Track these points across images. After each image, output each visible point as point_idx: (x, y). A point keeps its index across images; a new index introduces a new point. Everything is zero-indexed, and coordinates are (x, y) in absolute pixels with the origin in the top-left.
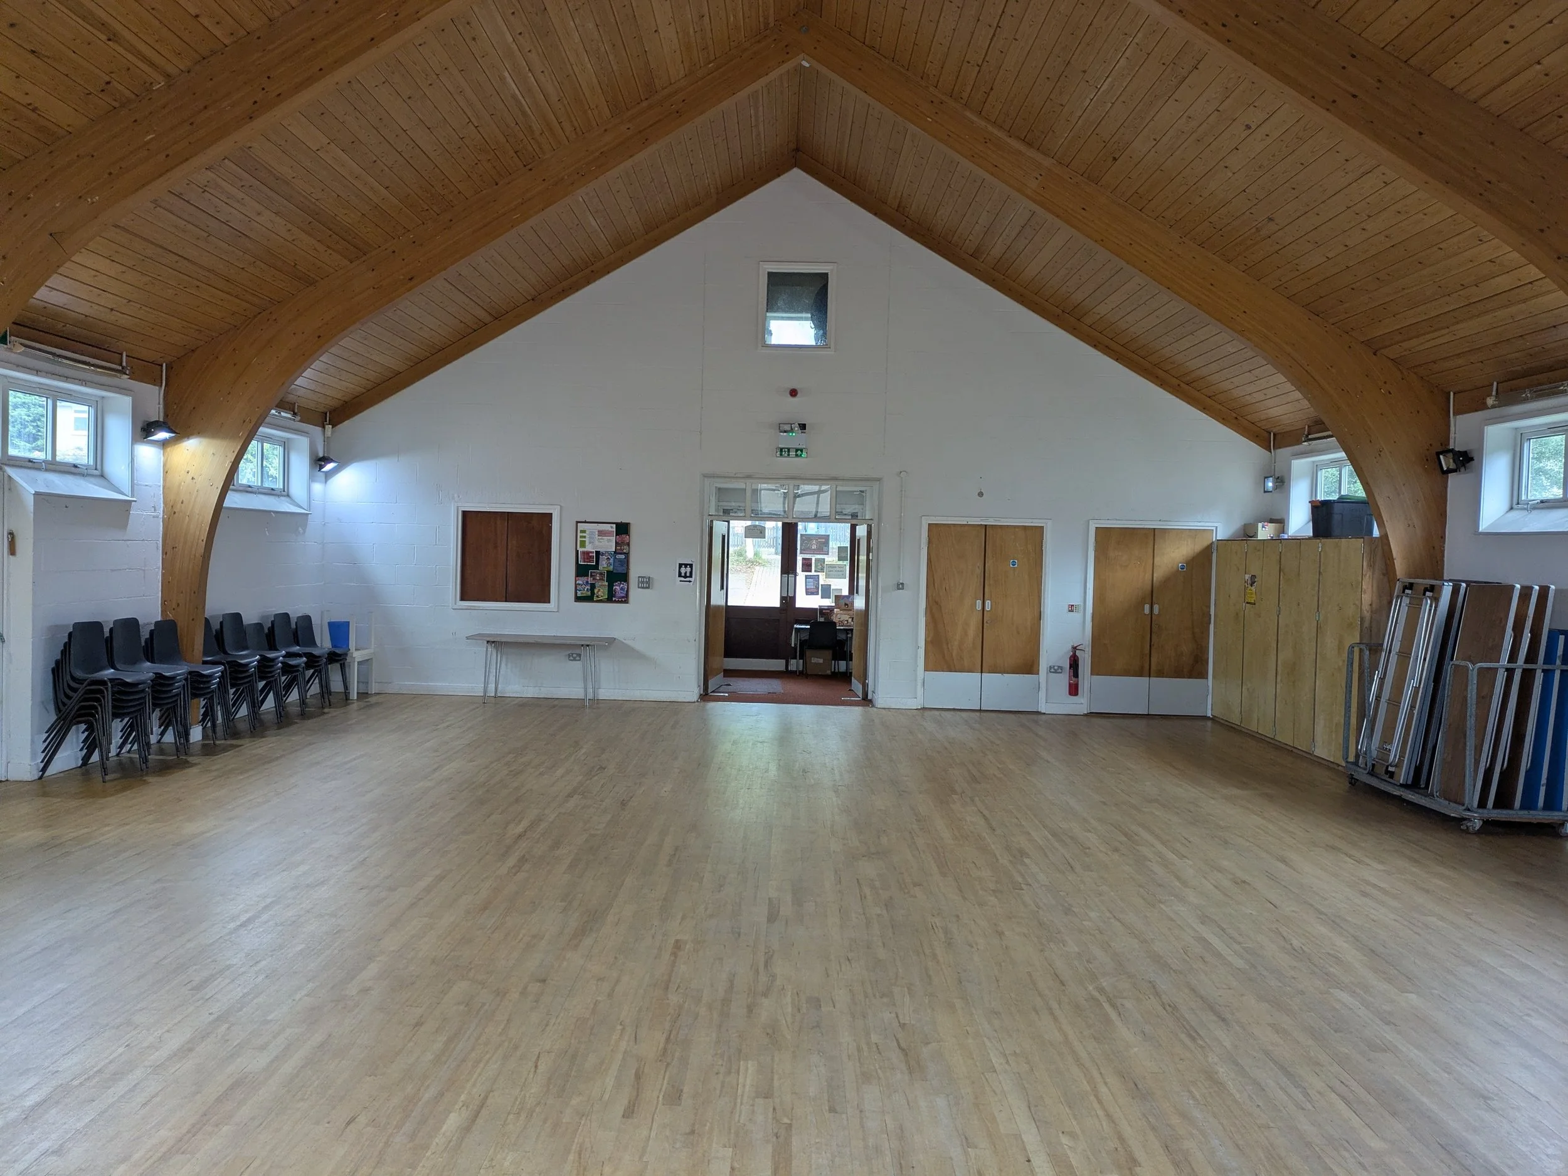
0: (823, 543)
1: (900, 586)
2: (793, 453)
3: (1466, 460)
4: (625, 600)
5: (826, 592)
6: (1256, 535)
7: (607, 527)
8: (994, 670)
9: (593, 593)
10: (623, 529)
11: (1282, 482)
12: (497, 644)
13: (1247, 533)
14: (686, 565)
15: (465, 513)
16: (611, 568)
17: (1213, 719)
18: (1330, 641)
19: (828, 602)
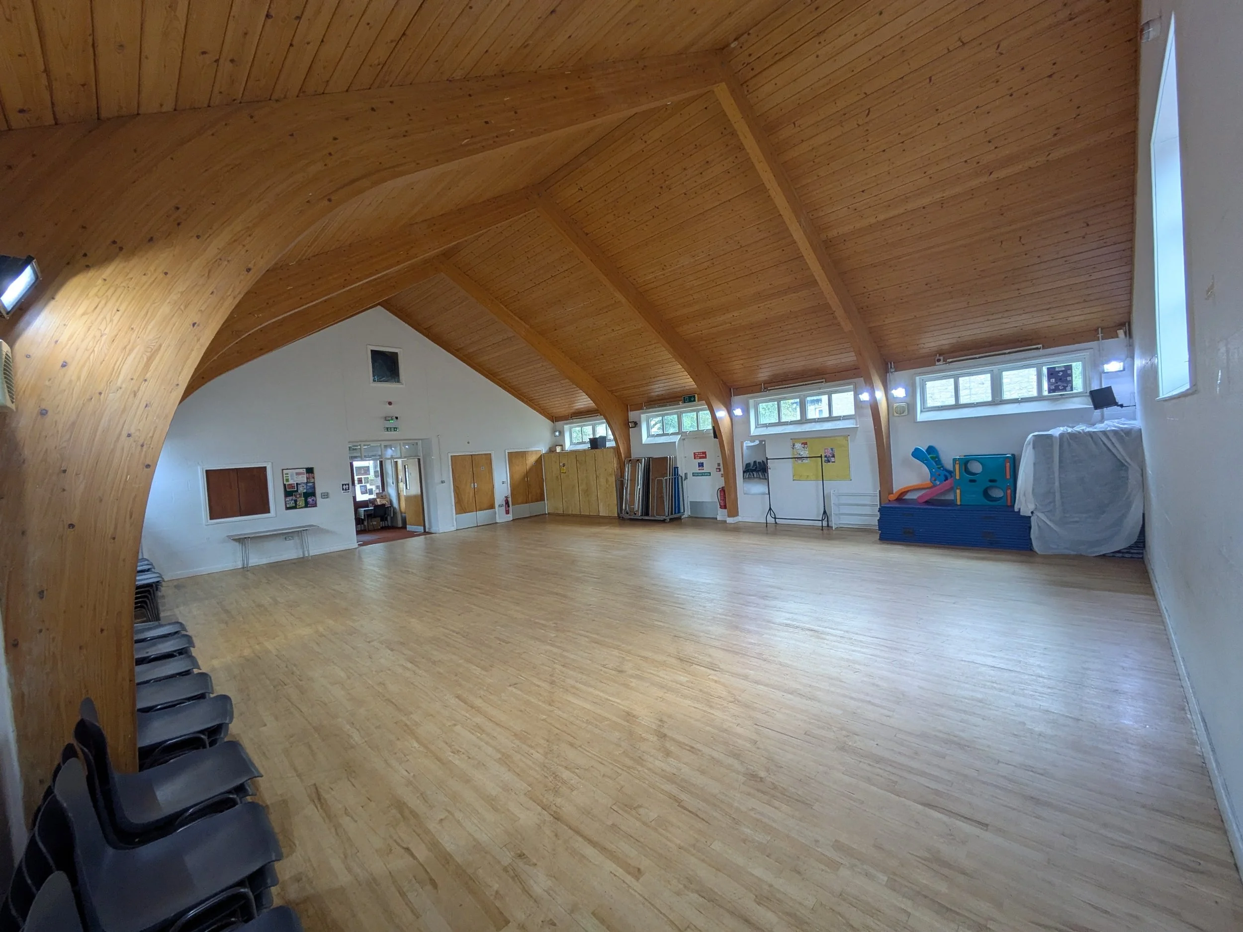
0: (366, 470)
1: (443, 482)
2: (392, 430)
3: (636, 424)
4: (315, 505)
6: (556, 450)
7: (301, 471)
8: (481, 510)
9: (296, 504)
10: (310, 471)
11: (562, 433)
13: (552, 450)
14: (346, 485)
15: (207, 471)
16: (305, 491)
17: (549, 514)
18: (602, 480)
19: (373, 496)
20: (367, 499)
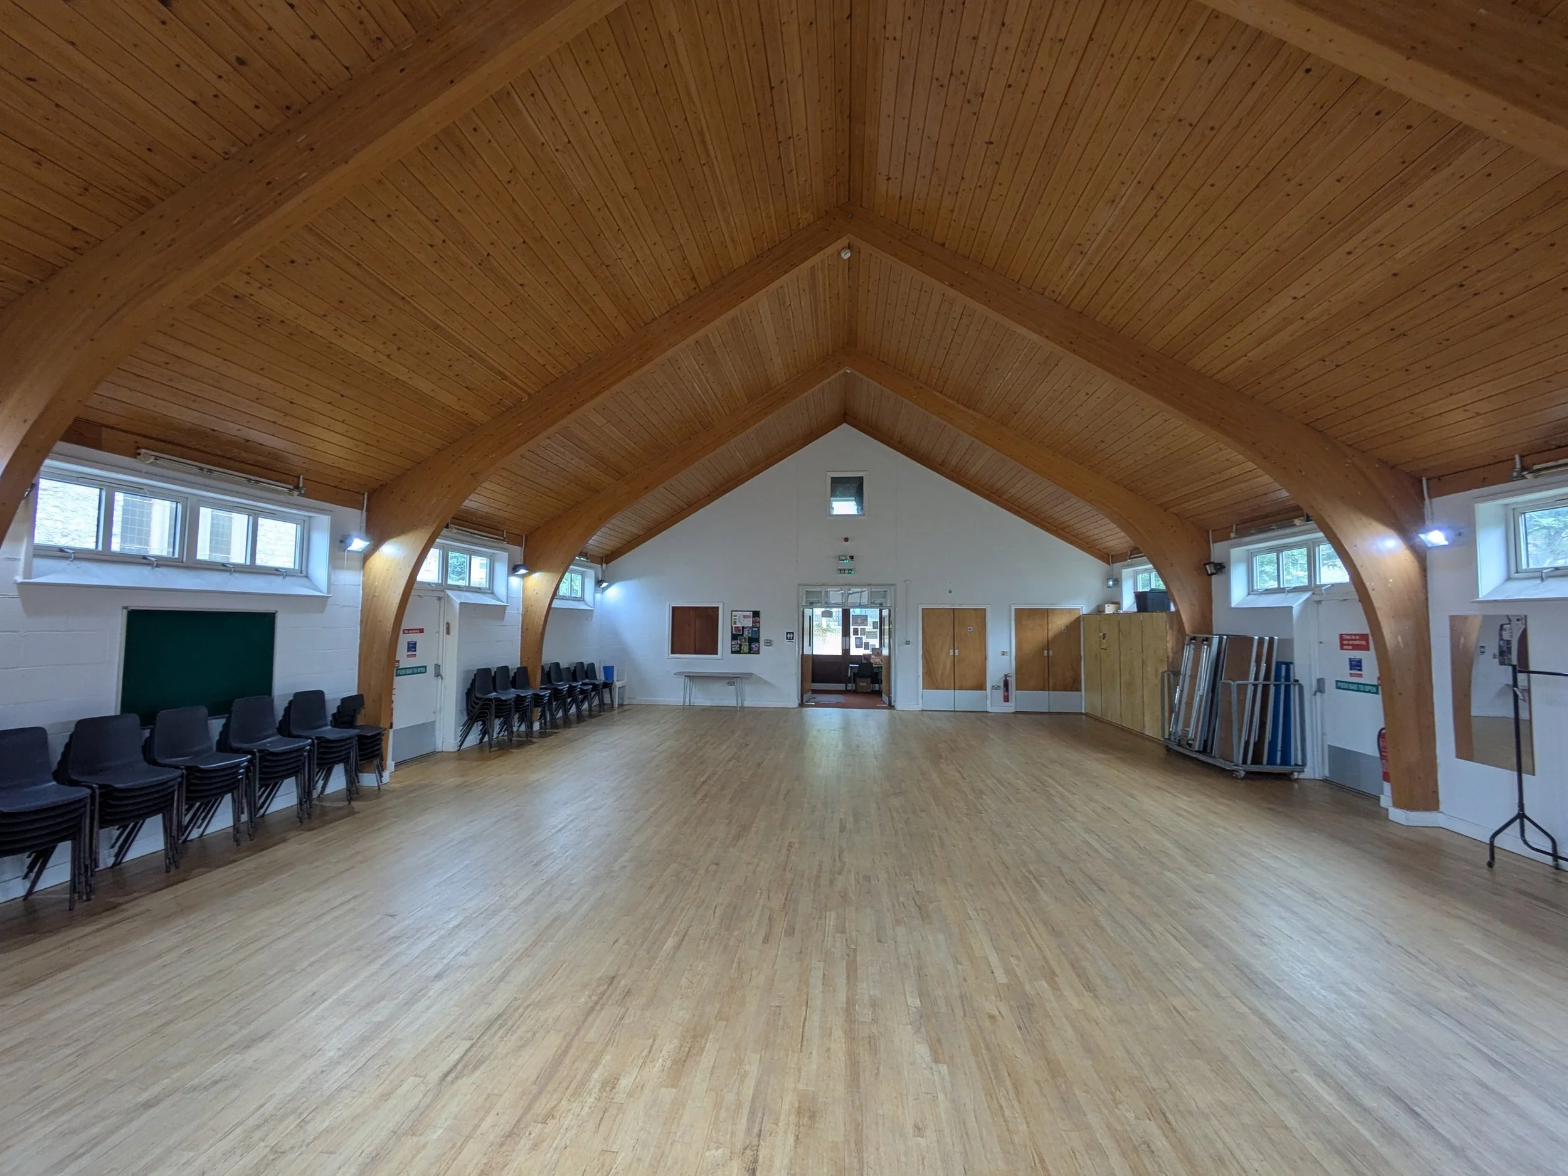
0: (864, 620)
1: (908, 643)
2: (847, 572)
3: (1221, 568)
4: (758, 652)
5: (867, 646)
6: (1104, 611)
7: (748, 613)
8: (961, 688)
9: (741, 649)
10: (756, 614)
11: (1118, 582)
12: (692, 677)
13: (1100, 610)
14: (790, 633)
15: (673, 608)
16: (750, 635)
17: (1086, 714)
18: (1150, 669)
20: (861, 654)
